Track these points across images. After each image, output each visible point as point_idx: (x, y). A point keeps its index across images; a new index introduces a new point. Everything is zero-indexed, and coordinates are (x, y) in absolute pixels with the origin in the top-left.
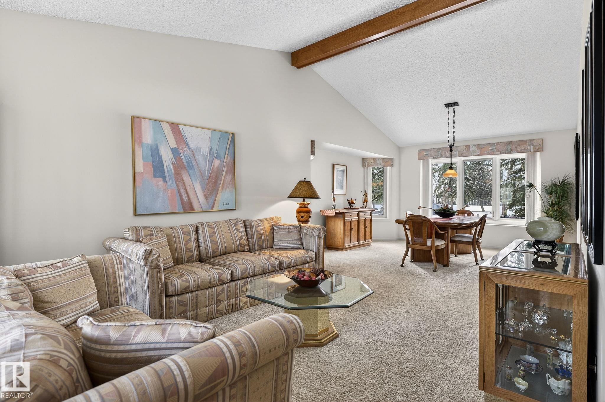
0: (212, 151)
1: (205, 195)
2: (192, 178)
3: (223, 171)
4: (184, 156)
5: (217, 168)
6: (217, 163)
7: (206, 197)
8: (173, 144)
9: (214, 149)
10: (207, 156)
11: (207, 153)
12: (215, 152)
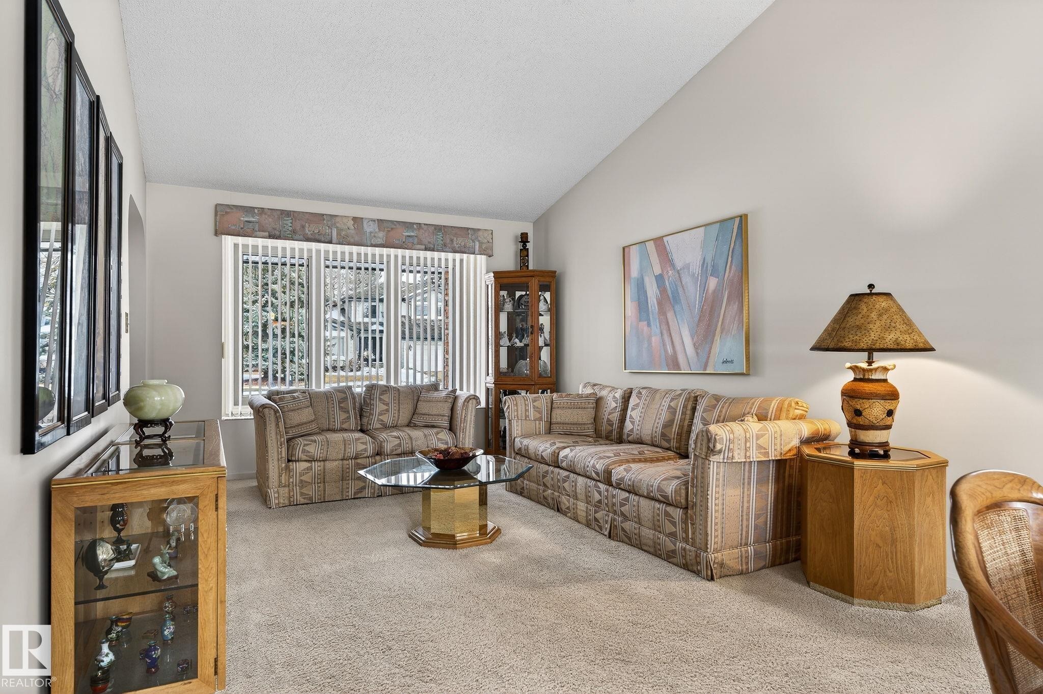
0: (705, 263)
1: (694, 345)
2: (678, 317)
3: (722, 297)
4: (669, 284)
5: (714, 291)
6: (713, 283)
7: (696, 347)
8: (657, 270)
9: (709, 260)
10: (698, 275)
11: (697, 270)
12: (709, 265)
